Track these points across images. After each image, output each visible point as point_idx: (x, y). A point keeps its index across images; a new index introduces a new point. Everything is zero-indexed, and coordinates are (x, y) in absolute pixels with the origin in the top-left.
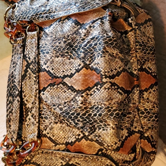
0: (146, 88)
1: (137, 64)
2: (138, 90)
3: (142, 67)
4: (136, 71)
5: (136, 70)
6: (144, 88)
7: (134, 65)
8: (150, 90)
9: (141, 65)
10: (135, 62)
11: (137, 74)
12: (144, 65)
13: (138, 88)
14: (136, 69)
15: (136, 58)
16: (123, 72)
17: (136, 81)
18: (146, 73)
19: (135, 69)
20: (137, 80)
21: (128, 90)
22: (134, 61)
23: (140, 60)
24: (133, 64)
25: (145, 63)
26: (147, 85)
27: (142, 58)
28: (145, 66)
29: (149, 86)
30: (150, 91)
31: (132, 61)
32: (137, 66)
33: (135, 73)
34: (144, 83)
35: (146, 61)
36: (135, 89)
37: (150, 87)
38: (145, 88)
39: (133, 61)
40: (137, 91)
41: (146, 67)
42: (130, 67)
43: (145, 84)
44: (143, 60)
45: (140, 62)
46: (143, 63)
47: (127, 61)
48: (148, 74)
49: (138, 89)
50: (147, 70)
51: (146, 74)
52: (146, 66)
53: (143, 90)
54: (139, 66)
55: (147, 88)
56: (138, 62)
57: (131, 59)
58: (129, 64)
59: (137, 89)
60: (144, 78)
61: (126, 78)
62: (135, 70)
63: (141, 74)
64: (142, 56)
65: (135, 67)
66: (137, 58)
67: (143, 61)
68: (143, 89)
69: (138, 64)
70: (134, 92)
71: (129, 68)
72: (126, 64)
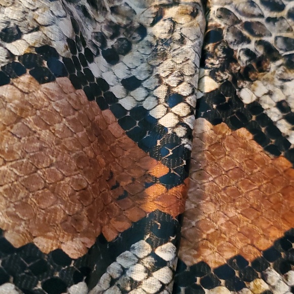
0: (240, 260)
1: (194, 58)
2: (160, 263)
3: (229, 88)
4: (181, 109)
5: (179, 99)
6: (220, 252)
7: (168, 63)
8: (265, 278)
9: (226, 76)
10: (182, 41)
11: (181, 132)
12: (252, 81)
13: (169, 246)
14: (183, 90)
15: (194, 15)
16: (26, 78)
17: (158, 189)
18: (260, 138)
19: (169, 88)
20: (169, 181)
21: (44, 244)
22: (177, 36)
23: (229, 37)
24: (164, 56)
25: (262, 69)
26: (248, 234)
27: (248, 26)
28: (261, 88)
29: (265, 244)
30: (265, 287)
31: (160, 30)
32: (188, 72)
33: (167, 121)
34: (232, 213)
35: (275, 59)
36: (143, 248)
37: (269, 255)
38: (229, 255)
39: (171, 31)
40: (149, 272)
41: (267, 98)
42: (141, 77)
43: (233, 221)
44: (252, 46)
45: (220, 53)
46: (248, 69)
47: (129, 29)
48: (274, 151)
49: (166, 252)
50: (272, 126)
51: (257, 147)
52: (270, 94)
53: (212, 265)
54: (213, 75)
55: (250, 258)
56: (210, 47)
57: (158, 17)
58: (138, 51)
59: (153, 254)
60: (239, 172)
61: (45, 134)
62: (174, 99)
63: (218, 144)
64: (243, 13)
65: (172, 81)
66: (200, 18)
67: (248, 52)
68: (214, 258)
69: (203, 65)
70: (124, 271)
71: (131, 84)
72: (110, 43)
